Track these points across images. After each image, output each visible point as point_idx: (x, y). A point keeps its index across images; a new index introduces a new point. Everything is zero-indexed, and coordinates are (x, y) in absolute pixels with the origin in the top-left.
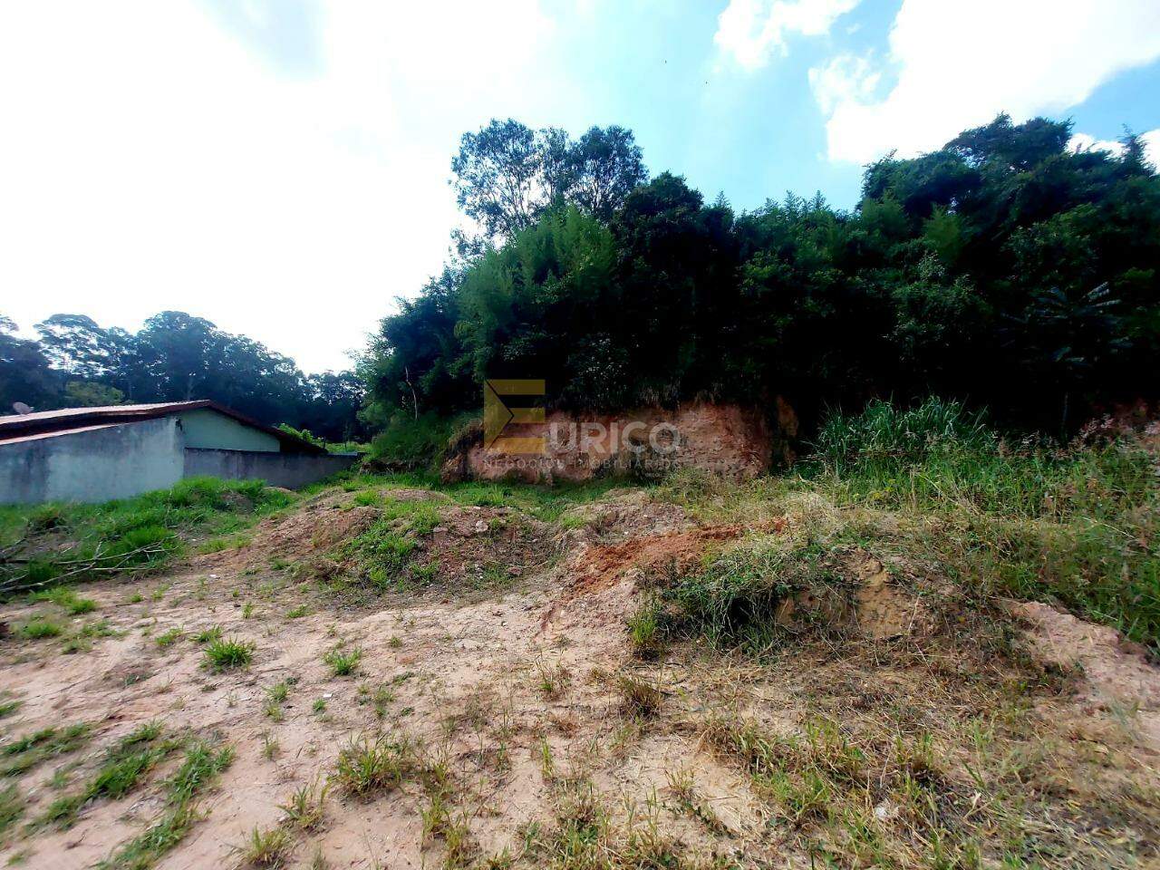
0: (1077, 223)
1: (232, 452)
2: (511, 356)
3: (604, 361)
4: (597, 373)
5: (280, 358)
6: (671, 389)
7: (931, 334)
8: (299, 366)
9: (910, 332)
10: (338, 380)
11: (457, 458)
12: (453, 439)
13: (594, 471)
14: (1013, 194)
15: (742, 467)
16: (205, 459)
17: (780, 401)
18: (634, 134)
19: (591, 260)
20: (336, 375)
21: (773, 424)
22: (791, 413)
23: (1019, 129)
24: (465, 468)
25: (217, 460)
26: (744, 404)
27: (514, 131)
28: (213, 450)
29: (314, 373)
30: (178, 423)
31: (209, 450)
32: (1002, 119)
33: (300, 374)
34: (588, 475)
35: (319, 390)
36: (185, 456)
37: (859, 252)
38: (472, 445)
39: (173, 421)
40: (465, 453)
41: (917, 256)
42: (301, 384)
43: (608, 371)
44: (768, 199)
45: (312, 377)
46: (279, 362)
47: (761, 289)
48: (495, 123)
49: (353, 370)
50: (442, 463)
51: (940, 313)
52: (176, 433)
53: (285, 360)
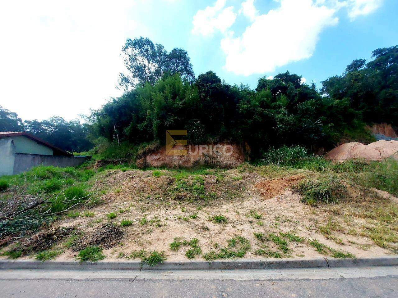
0: (311, 104)
1: (36, 155)
2: (167, 124)
3: (198, 128)
4: (196, 132)
5: (9, 112)
6: (217, 138)
7: (286, 128)
8: (19, 116)
9: (281, 127)
10: (39, 124)
11: (142, 159)
12: (140, 152)
13: (193, 164)
14: (296, 94)
15: (236, 162)
16: (25, 158)
17: (246, 143)
18: (188, 53)
19: (194, 95)
20: (40, 122)
21: (245, 150)
22: (249, 147)
23: (291, 76)
24: (145, 163)
25: (29, 159)
26: (238, 144)
27: (148, 42)
28: (28, 154)
29: (28, 120)
30: (12, 142)
31: (26, 154)
32: (288, 73)
33: (20, 120)
34: (191, 165)
35: (30, 128)
36: (15, 156)
37: (265, 104)
38: (148, 155)
39: (10, 141)
40: (145, 157)
41: (280, 107)
42: (19, 124)
43: (199, 132)
44: (235, 84)
45: (26, 122)
46: (9, 114)
47: (245, 112)
48: (142, 38)
49: (49, 120)
50: (135, 161)
51: (288, 123)
52: (11, 145)
53: (12, 113)
